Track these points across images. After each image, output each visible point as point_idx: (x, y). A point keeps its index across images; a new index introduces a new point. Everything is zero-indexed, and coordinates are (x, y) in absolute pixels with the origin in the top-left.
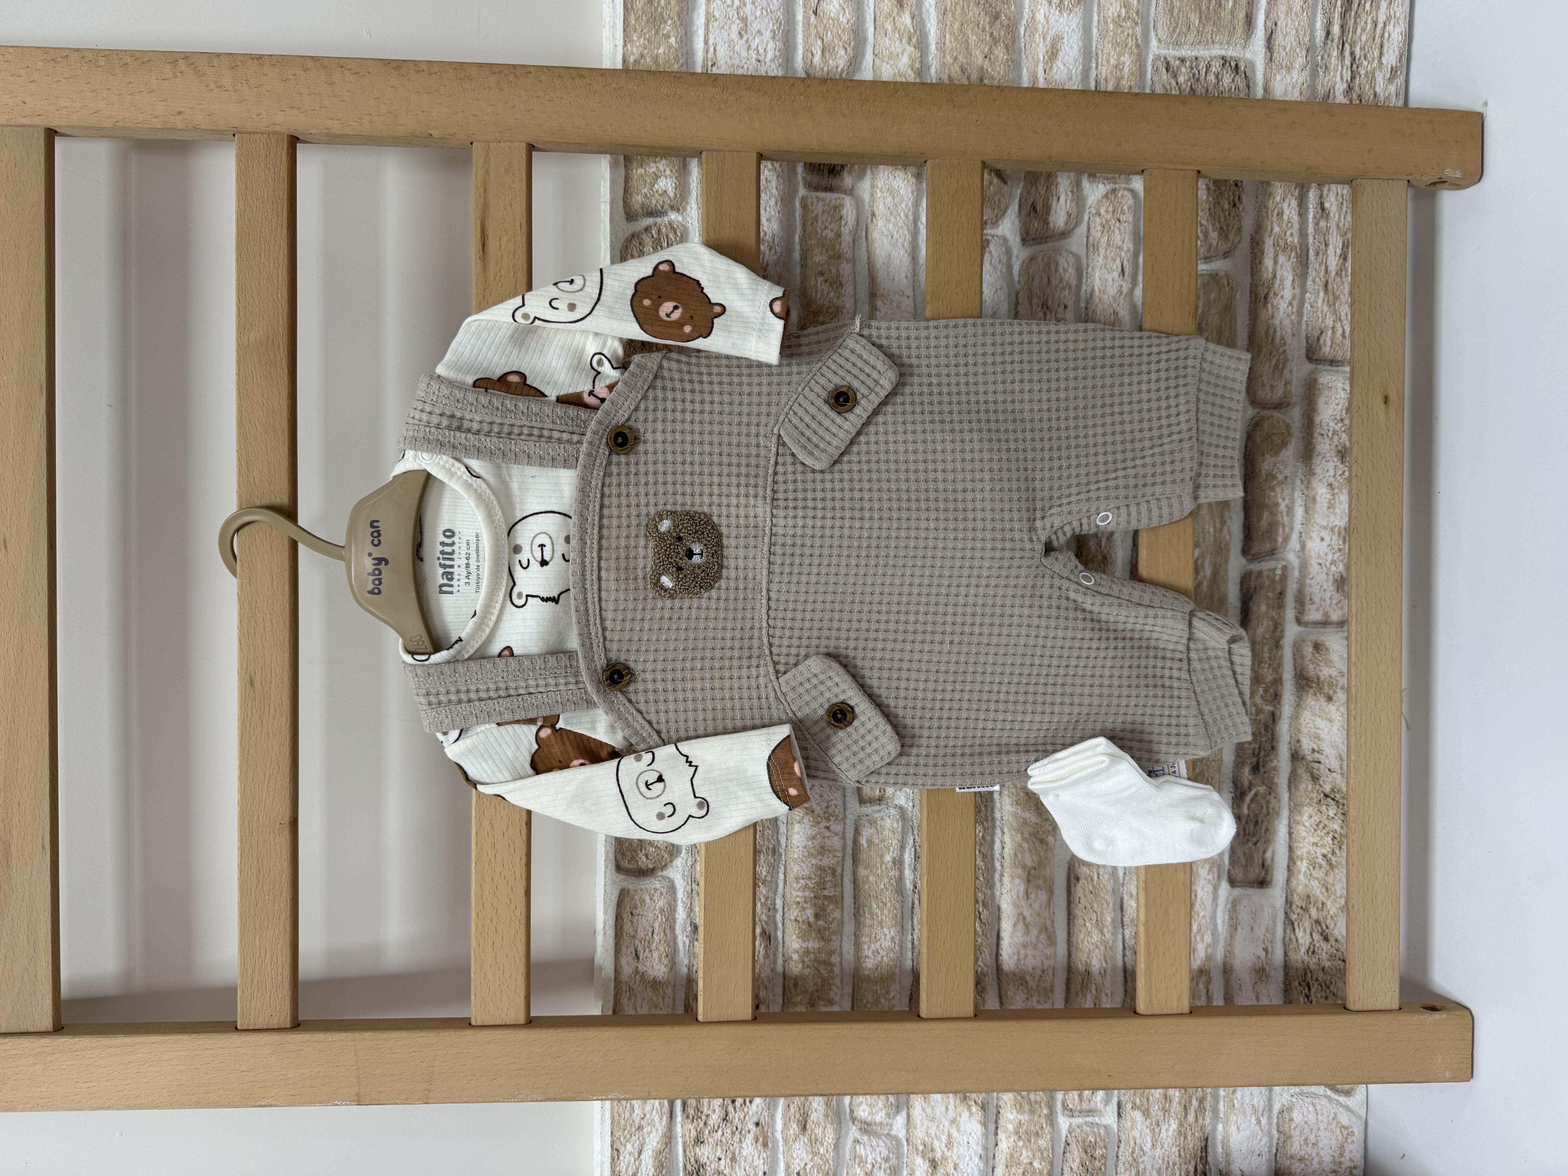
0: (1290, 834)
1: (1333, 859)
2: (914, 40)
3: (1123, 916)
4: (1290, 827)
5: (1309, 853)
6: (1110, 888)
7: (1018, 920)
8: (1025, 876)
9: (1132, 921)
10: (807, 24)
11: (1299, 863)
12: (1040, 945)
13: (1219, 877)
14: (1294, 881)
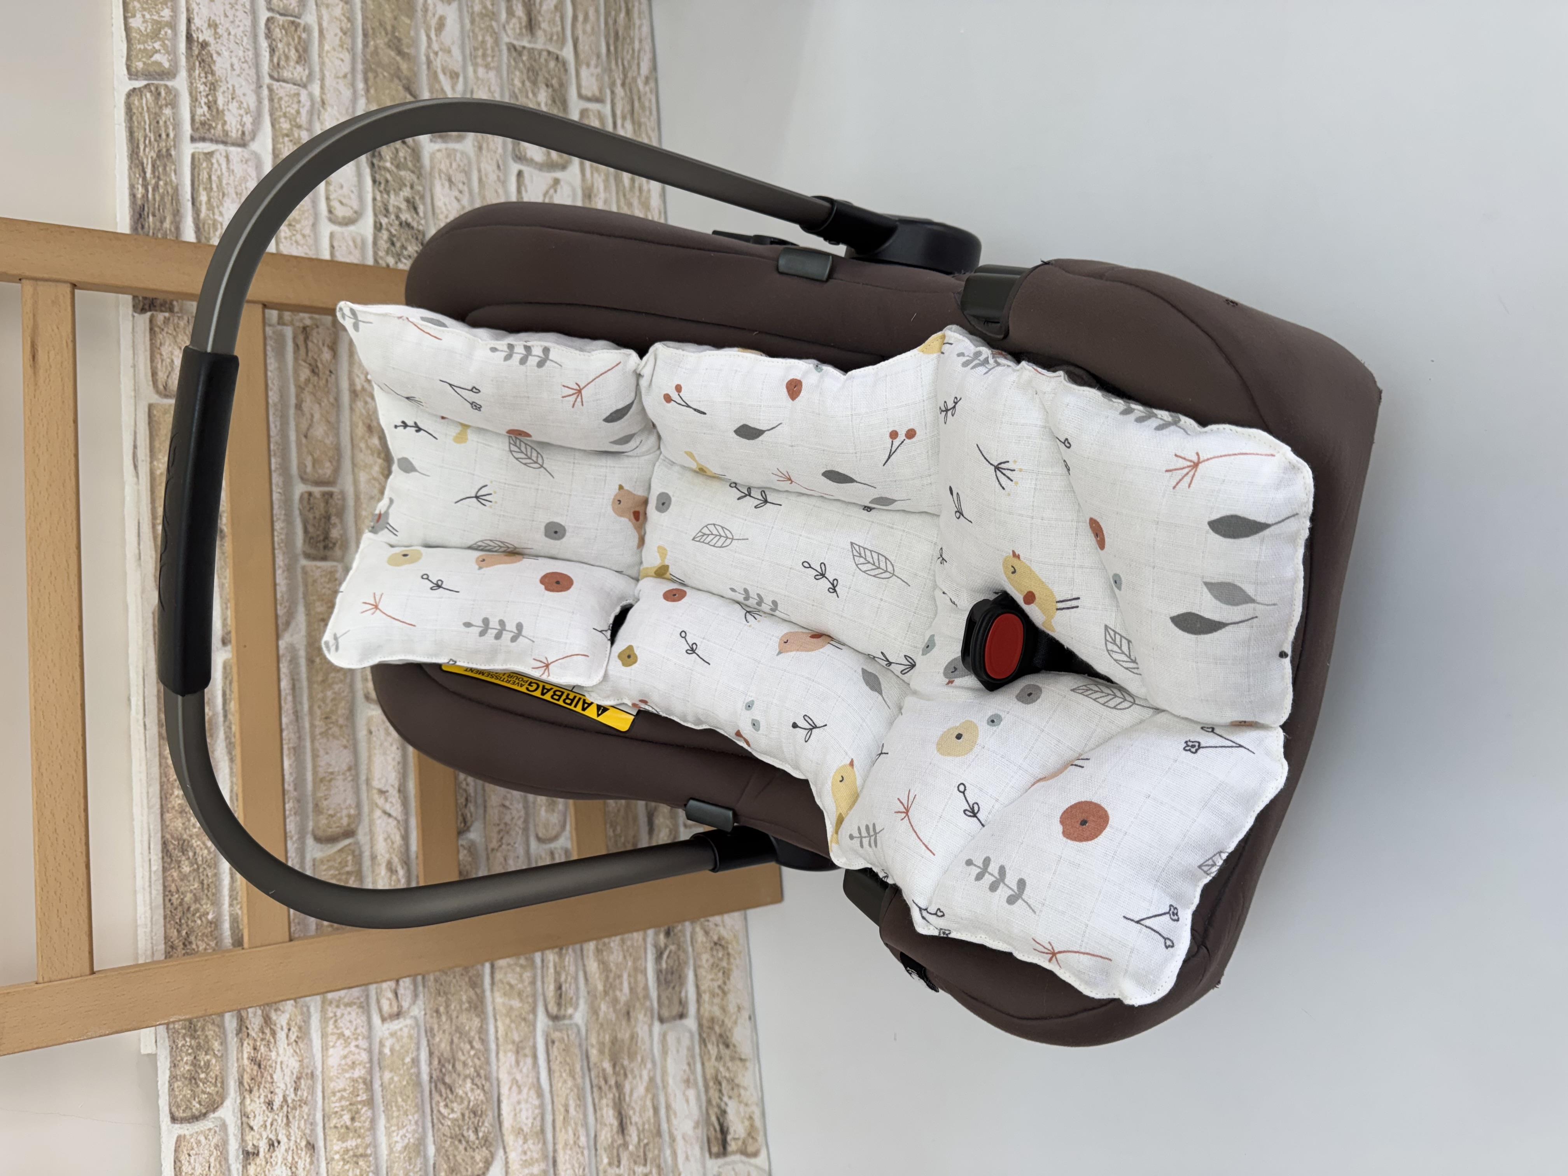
0: (696, 975)
1: (726, 988)
2: (383, 455)
3: (588, 1063)
4: (695, 971)
5: (709, 987)
6: (577, 1043)
7: (512, 1084)
8: (514, 1049)
9: (595, 1064)
10: (299, 445)
11: (703, 995)
12: (530, 1100)
13: (652, 1017)
14: (702, 1010)
